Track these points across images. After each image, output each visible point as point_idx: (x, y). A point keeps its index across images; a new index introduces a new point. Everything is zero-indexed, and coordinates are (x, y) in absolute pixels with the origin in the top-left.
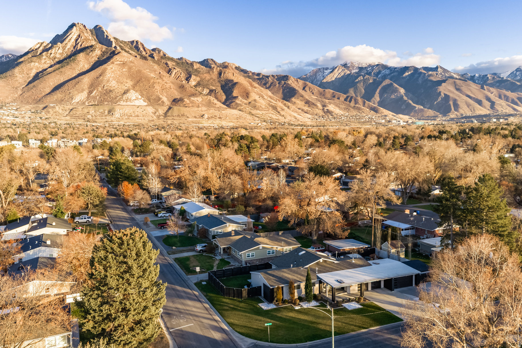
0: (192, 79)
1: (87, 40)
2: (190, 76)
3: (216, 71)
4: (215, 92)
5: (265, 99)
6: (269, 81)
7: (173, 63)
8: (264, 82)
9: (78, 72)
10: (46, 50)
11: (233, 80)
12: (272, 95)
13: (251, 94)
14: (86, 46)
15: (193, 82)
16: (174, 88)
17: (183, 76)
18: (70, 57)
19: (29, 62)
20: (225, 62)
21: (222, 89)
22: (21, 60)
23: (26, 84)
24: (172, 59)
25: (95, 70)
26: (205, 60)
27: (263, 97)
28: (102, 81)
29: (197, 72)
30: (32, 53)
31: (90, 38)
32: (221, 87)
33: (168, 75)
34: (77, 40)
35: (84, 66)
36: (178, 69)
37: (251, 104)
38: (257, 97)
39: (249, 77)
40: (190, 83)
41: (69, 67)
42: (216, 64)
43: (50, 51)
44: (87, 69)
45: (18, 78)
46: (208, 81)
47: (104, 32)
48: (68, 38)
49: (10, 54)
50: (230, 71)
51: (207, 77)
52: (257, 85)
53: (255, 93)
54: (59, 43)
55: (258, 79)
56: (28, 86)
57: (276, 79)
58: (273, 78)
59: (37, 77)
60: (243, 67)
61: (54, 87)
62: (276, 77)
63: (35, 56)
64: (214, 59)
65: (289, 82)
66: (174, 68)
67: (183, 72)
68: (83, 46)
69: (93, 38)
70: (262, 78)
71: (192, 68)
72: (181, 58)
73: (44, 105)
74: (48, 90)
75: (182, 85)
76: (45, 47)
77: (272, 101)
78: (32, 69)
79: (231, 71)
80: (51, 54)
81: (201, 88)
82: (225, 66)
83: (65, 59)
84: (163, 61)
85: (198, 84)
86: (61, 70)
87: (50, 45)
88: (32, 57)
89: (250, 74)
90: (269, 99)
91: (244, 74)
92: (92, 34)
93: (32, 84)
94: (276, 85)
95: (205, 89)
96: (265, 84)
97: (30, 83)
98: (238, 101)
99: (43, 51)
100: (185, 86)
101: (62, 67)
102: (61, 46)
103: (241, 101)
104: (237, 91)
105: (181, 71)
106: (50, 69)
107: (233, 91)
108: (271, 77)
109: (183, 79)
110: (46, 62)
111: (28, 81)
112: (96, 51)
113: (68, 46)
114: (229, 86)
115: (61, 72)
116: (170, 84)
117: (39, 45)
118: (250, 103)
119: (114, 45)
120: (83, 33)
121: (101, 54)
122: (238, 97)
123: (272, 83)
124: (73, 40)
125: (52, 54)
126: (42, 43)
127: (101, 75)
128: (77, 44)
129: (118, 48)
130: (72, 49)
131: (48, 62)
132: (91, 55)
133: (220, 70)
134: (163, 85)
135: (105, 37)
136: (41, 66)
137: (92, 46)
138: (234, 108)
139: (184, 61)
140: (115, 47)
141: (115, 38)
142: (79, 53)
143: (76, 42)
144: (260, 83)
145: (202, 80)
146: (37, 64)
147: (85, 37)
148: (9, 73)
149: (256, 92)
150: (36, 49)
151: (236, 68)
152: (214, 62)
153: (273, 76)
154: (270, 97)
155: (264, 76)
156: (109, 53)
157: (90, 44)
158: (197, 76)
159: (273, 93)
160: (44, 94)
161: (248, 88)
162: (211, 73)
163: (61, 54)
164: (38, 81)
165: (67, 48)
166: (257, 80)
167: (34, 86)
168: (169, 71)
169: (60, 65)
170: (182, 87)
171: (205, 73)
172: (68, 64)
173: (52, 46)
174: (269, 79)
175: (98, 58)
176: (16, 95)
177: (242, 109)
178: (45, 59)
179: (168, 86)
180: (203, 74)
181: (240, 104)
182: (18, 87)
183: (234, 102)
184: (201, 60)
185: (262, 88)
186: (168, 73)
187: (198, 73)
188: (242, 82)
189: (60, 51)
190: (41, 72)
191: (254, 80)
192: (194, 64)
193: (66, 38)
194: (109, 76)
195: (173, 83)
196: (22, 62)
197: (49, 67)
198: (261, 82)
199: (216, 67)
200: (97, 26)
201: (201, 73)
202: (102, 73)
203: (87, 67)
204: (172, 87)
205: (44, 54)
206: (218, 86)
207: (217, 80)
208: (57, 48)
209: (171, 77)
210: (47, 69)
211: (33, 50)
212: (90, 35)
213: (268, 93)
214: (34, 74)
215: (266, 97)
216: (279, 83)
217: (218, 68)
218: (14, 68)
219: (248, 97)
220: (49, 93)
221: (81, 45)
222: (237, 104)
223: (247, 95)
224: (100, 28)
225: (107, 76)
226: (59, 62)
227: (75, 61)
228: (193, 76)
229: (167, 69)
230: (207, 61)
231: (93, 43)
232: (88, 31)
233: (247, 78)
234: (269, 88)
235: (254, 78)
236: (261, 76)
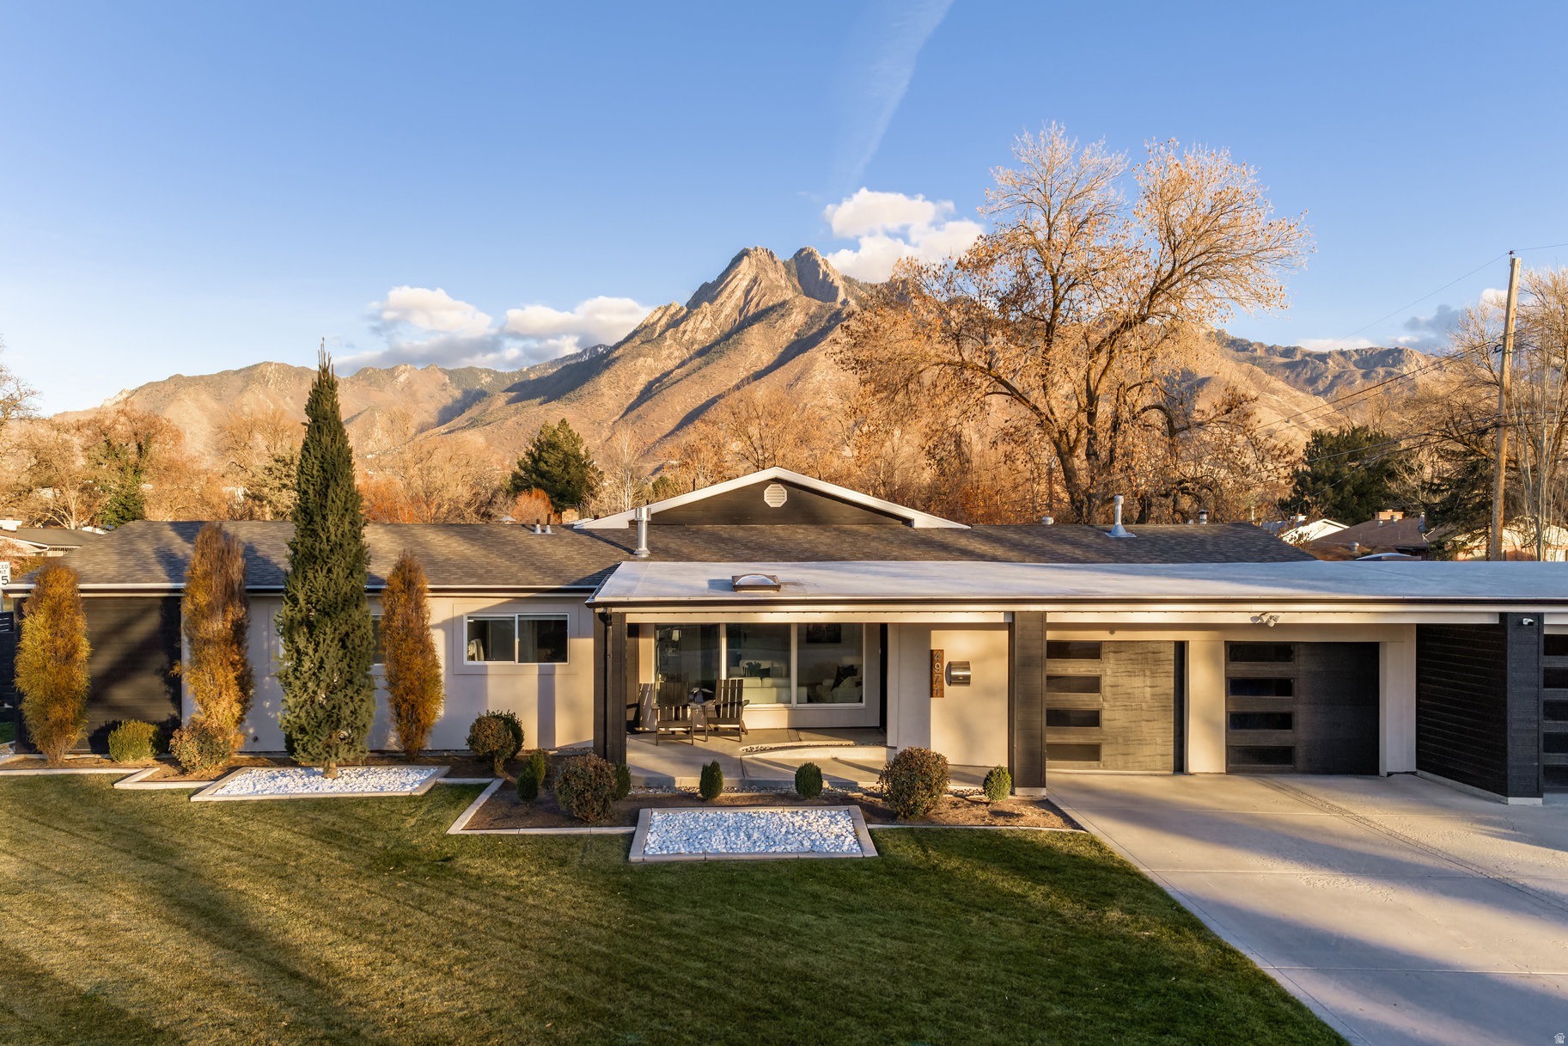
1: (773, 288)
5: (1303, 425)
6: (1327, 369)
8: (1307, 374)
9: (743, 374)
10: (675, 323)
14: (771, 304)
18: (727, 336)
19: (633, 358)
22: (616, 354)
23: (621, 413)
25: (786, 366)
27: (1299, 420)
28: (800, 394)
30: (643, 334)
31: (783, 282)
34: (748, 292)
35: (759, 357)
38: (1278, 423)
39: (1253, 360)
41: (723, 362)
43: (683, 325)
44: (766, 365)
45: (605, 399)
47: (819, 266)
48: (729, 290)
49: (600, 346)
52: (1279, 384)
53: (1272, 408)
54: (706, 304)
55: (1286, 366)
56: (625, 418)
57: (1355, 363)
58: (1341, 359)
59: (648, 393)
60: (1234, 332)
61: (683, 416)
62: (1356, 357)
63: (649, 341)
65: (1406, 371)
68: (762, 306)
69: (788, 284)
70: (1304, 363)
73: (656, 464)
74: (669, 425)
76: (672, 316)
78: (637, 374)
80: (685, 332)
83: (717, 343)
86: (704, 371)
87: (685, 310)
88: (643, 343)
89: (1259, 353)
90: (1320, 425)
91: (1236, 354)
92: (788, 272)
93: (635, 413)
94: (1353, 382)
96: (1312, 381)
97: (631, 408)
99: (668, 327)
101: (707, 364)
102: (709, 310)
106: (679, 371)
108: (1337, 357)
110: (672, 353)
111: (627, 405)
112: (793, 316)
113: (727, 310)
115: (704, 376)
117: (659, 314)
119: (841, 296)
120: (766, 271)
121: (806, 323)
123: (1337, 377)
124: (739, 293)
125: (688, 333)
126: (667, 308)
127: (799, 378)
128: (747, 303)
129: (852, 302)
130: (734, 316)
131: (677, 353)
132: (781, 326)
135: (821, 277)
136: (660, 367)
137: (783, 304)
140: (845, 302)
141: (846, 279)
142: (751, 325)
143: (746, 296)
144: (1292, 376)
146: (650, 360)
147: (769, 283)
148: (588, 388)
149: (1275, 404)
150: (653, 324)
151: (1211, 336)
153: (1342, 353)
154: (1326, 419)
155: (1309, 354)
156: (827, 317)
157: (781, 300)
160: (659, 435)
163: (708, 331)
164: (649, 403)
165: (723, 316)
166: (1281, 370)
167: (639, 417)
169: (704, 358)
172: (721, 353)
173: (688, 313)
174: (1326, 363)
175: (797, 334)
176: (598, 441)
178: (670, 346)
182: (604, 421)
185: (1298, 393)
188: (1227, 376)
189: (707, 324)
190: (658, 380)
191: (1271, 369)
193: (722, 290)
194: (819, 378)
196: (618, 358)
197: (678, 367)
198: (1298, 375)
200: (802, 250)
202: (802, 374)
203: (767, 358)
205: (668, 334)
208: (700, 318)
210: (672, 372)
211: (646, 327)
212: (784, 275)
213: (1319, 407)
214: (642, 387)
215: (1307, 419)
216: (1365, 376)
218: (598, 373)
220: (672, 433)
221: (758, 305)
224: (811, 254)
225: (814, 380)
226: (702, 352)
227: (739, 347)
231: (789, 295)
232: (780, 265)
233: (1246, 366)
234: (1324, 393)
235: (1273, 365)
236: (1298, 357)
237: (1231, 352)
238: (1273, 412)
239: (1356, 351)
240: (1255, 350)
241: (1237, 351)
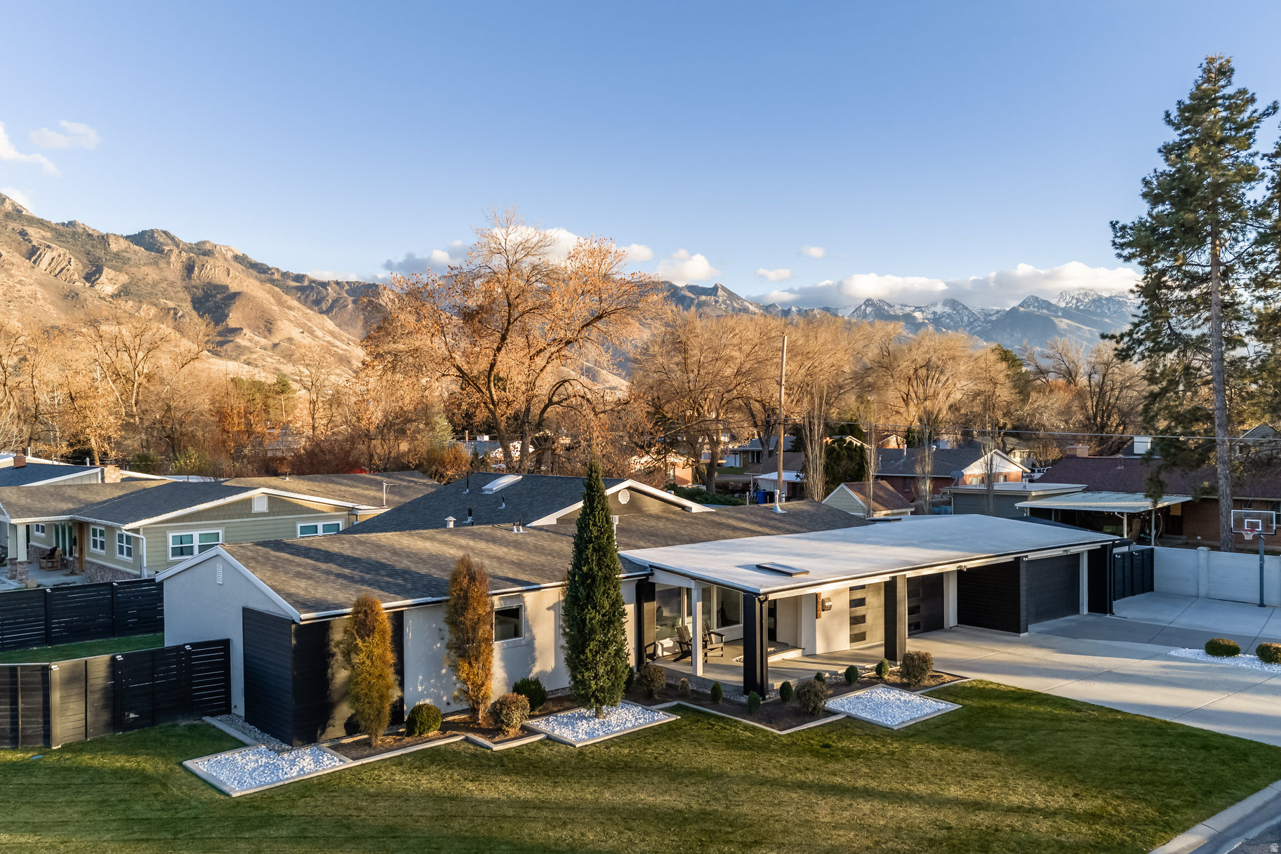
0: (103, 278)
2: (99, 271)
3: (176, 262)
4: (176, 314)
5: (317, 337)
6: (328, 294)
7: (43, 233)
8: (313, 296)
11: (226, 287)
12: (337, 329)
13: (279, 323)
15: (108, 284)
16: (45, 299)
17: (76, 268)
20: (204, 243)
21: (194, 308)
24: (41, 224)
26: (144, 233)
27: (312, 333)
29: (120, 261)
32: (193, 301)
33: (28, 263)
36: (58, 250)
37: (279, 349)
38: (295, 333)
39: (272, 281)
40: (97, 287)
42: (178, 246)
46: (155, 285)
50: (218, 263)
51: (152, 274)
52: (295, 303)
53: (290, 321)
55: (298, 288)
57: (347, 292)
58: (337, 287)
60: (255, 257)
62: (347, 287)
64: (173, 233)
65: (381, 302)
66: (49, 247)
67: (77, 258)
70: (310, 288)
71: (105, 249)
72: (72, 224)
75: (71, 291)
77: (338, 343)
79: (220, 263)
81: (130, 303)
82: (203, 251)
84: (11, 225)
85: (124, 292)
89: (276, 276)
90: (329, 338)
91: (259, 275)
94: (347, 306)
95: (144, 307)
96: (317, 302)
98: (240, 340)
100: (82, 296)
103: (250, 340)
104: (240, 315)
105: (68, 256)
107: (227, 316)
108: (334, 285)
109: (76, 277)
114: (215, 302)
116: (33, 287)
118: (275, 345)
122: (241, 329)
123: (335, 301)
133: (190, 259)
134: (10, 287)
138: (230, 358)
139: (80, 230)
144: (303, 297)
145: (134, 281)
149: (293, 318)
151: (236, 258)
152: (173, 239)
153: (337, 283)
154: (332, 334)
155: (314, 281)
158: (120, 271)
159: (339, 326)
161: (271, 309)
162: (162, 264)
166: (294, 291)
168: (32, 254)
170: (71, 297)
171: (145, 264)
174: (327, 289)
177: (255, 359)
179: (26, 291)
180: (137, 266)
181: (246, 348)
183: (231, 341)
184: (134, 231)
185: (309, 311)
186: (30, 259)
187: (124, 264)
188: (254, 293)
191: (287, 290)
192: (111, 240)
195: (41, 284)
198: (307, 297)
199: (176, 251)
201: (132, 263)
204: (39, 295)
206: (182, 300)
207: (179, 284)
209: (37, 270)
213: (326, 324)
215: (319, 333)
216: (354, 302)
217: (184, 254)
219: (270, 331)
222: (239, 346)
223: (267, 326)
228: (106, 270)
229: (25, 247)
230: (152, 237)
233: (268, 285)
234: (327, 312)
235: (288, 287)
236: (306, 283)
237: (254, 273)
238: (292, 324)
239: (347, 282)
240: (273, 274)
241: (260, 273)
